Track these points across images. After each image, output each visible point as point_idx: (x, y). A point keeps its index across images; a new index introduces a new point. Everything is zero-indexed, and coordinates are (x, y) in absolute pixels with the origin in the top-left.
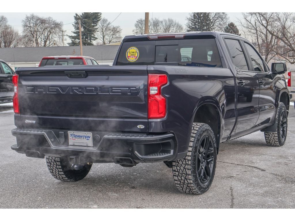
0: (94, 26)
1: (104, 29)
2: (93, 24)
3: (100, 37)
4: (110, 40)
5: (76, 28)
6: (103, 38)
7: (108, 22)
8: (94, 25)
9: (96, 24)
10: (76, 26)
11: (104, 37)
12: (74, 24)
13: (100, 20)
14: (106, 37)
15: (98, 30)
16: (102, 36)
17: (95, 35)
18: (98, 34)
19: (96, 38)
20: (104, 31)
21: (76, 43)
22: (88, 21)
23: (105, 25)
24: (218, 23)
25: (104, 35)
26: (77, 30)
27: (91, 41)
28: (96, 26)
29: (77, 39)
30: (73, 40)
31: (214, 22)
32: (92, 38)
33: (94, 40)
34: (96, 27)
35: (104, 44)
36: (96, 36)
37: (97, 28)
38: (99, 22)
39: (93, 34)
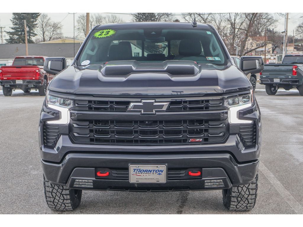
0: (33, 22)
1: (44, 25)
2: (32, 20)
3: (39, 33)
4: (51, 36)
5: (14, 24)
6: (43, 34)
7: (48, 18)
8: (34, 21)
9: (35, 19)
10: (14, 21)
11: (44, 33)
12: (12, 19)
13: (40, 15)
14: (46, 33)
15: (37, 26)
16: (42, 32)
17: (34, 31)
18: (38, 30)
19: (36, 35)
20: (44, 27)
21: (14, 40)
22: (27, 16)
23: (45, 20)
24: (163, 19)
25: (44, 31)
26: (15, 26)
27: (30, 37)
28: (36, 21)
29: (15, 35)
30: (11, 36)
31: (160, 18)
32: (32, 34)
33: (34, 36)
34: (35, 23)
35: (44, 41)
36: (35, 32)
37: (37, 24)
38: (39, 17)
39: (32, 30)
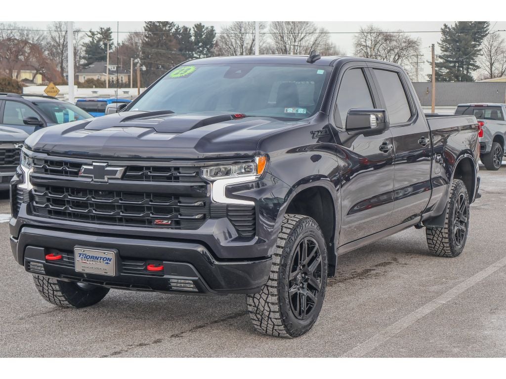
0: (474, 46)
1: (493, 51)
2: (473, 43)
3: (484, 65)
4: (503, 70)
5: (443, 49)
6: (490, 67)
7: (500, 40)
8: (476, 45)
9: (478, 41)
10: (444, 45)
11: (492, 65)
12: (440, 42)
13: (487, 34)
14: (496, 65)
15: (482, 53)
16: (488, 64)
17: (476, 62)
18: (481, 60)
19: (478, 67)
20: (492, 55)
21: (442, 75)
22: (464, 36)
23: (495, 44)
25: (492, 62)
26: (446, 53)
27: (468, 72)
28: (479, 45)
29: (443, 68)
30: (437, 69)
32: (471, 67)
33: (475, 70)
34: (479, 48)
35: (491, 78)
36: (478, 64)
37: (480, 50)
38: (485, 39)
39: (473, 59)
